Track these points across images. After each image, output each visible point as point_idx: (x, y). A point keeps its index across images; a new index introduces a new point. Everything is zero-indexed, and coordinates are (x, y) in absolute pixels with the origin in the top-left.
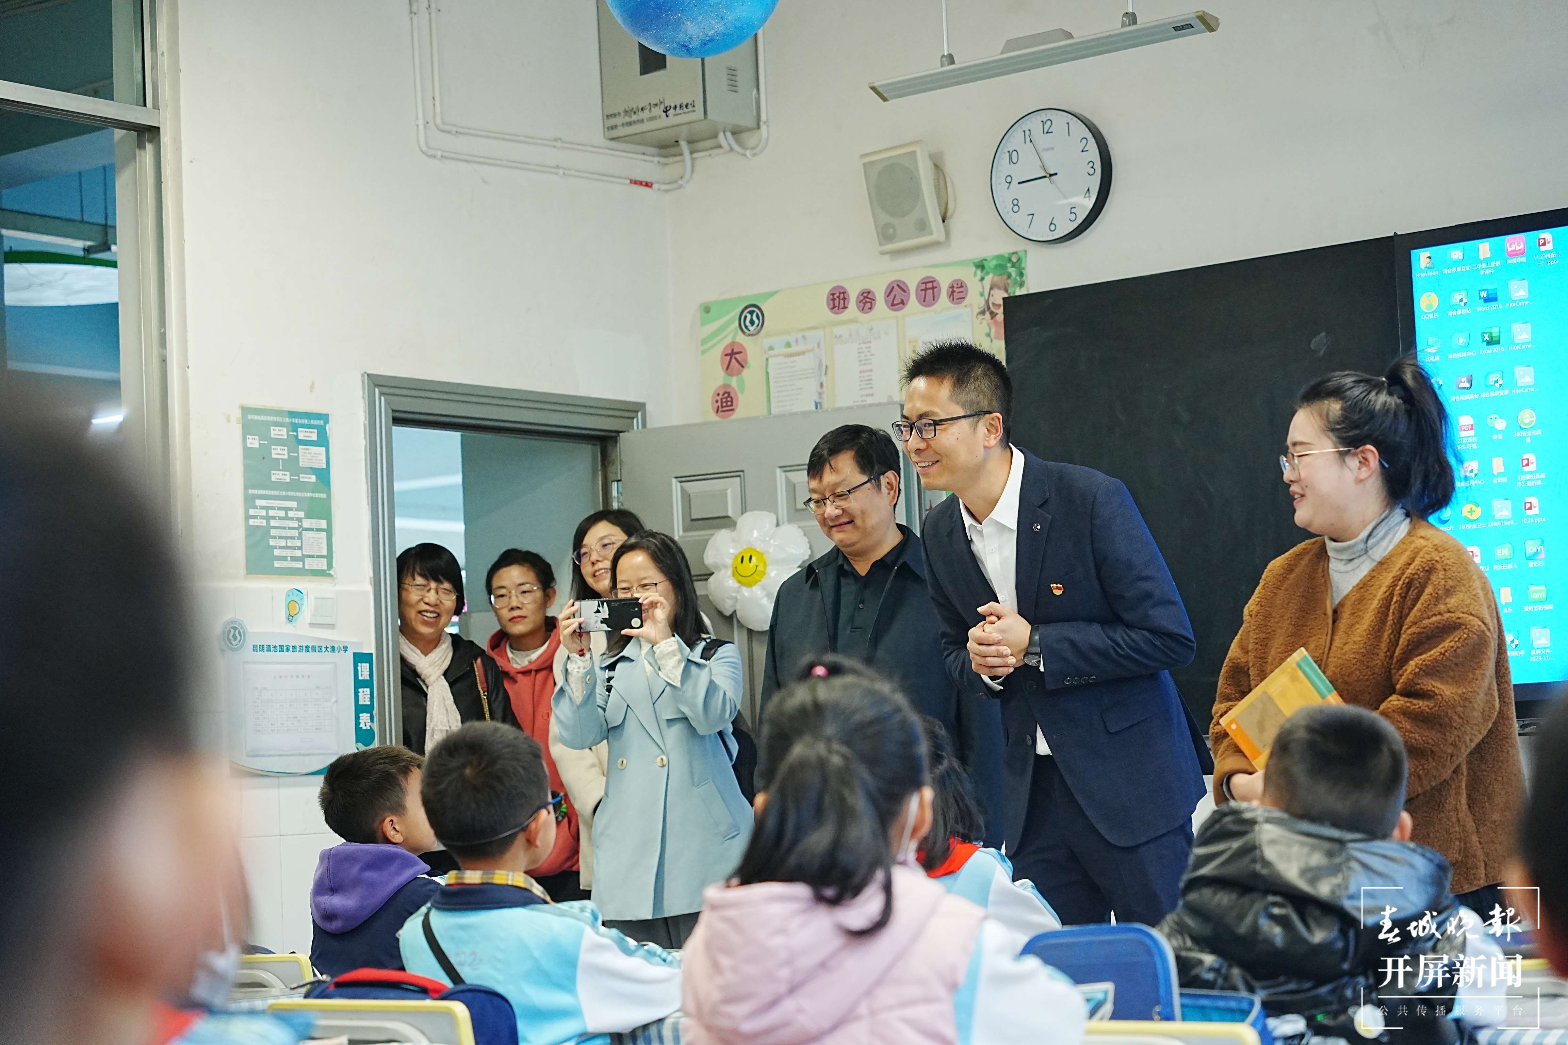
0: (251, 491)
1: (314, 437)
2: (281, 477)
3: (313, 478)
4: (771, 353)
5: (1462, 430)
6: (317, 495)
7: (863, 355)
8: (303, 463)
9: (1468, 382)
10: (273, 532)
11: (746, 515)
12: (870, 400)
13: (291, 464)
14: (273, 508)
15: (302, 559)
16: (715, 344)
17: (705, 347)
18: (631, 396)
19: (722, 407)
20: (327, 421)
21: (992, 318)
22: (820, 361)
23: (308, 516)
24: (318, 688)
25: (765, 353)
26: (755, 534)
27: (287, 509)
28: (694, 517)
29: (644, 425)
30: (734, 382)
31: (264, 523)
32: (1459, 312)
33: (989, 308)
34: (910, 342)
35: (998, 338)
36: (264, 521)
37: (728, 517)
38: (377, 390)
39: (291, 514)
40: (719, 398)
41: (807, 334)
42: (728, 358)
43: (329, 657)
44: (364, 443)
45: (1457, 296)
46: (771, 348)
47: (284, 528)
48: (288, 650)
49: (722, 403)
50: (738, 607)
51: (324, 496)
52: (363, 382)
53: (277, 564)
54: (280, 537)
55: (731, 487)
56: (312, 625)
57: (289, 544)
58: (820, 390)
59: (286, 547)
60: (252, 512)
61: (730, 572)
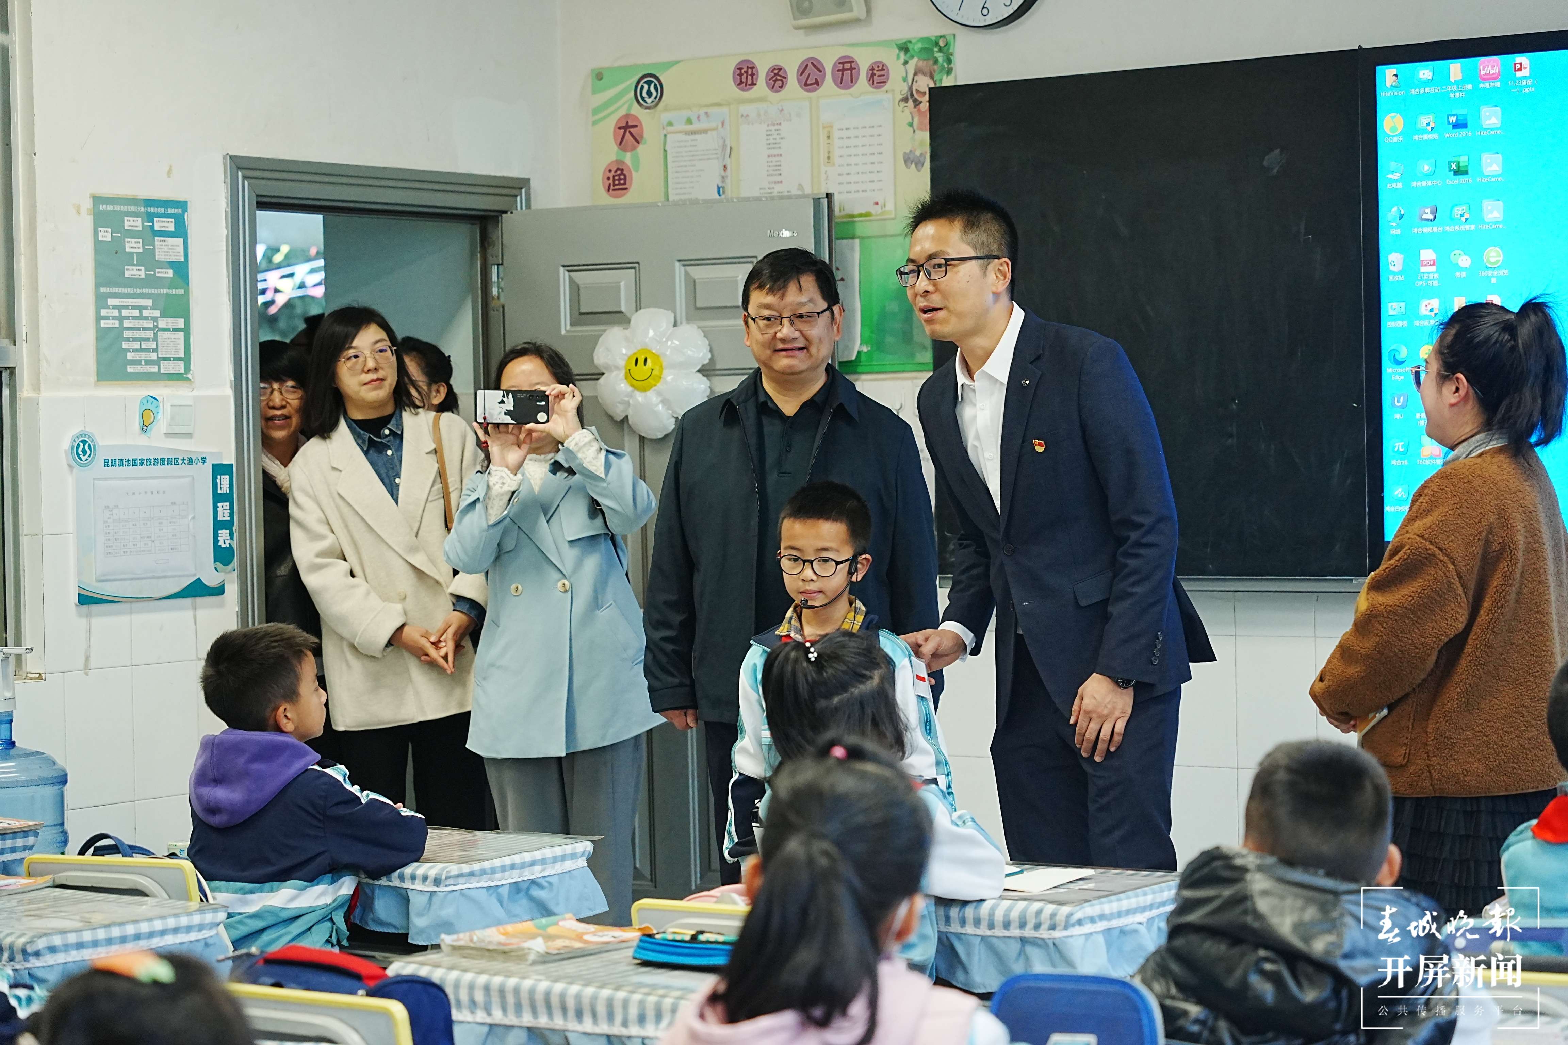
0: (102, 290)
1: (171, 227)
2: (135, 272)
3: (170, 273)
4: (670, 128)
5: (1422, 265)
6: (174, 291)
7: (771, 138)
8: (159, 256)
9: (1432, 213)
10: (126, 334)
11: (640, 312)
12: (778, 188)
13: (147, 259)
14: (126, 307)
15: (156, 363)
16: (609, 115)
17: (597, 117)
18: (515, 172)
19: (614, 185)
20: (185, 210)
21: (915, 107)
22: (725, 141)
23: (163, 316)
24: (174, 504)
25: (663, 128)
26: (651, 333)
27: (141, 308)
28: (583, 310)
29: (528, 206)
30: (628, 158)
31: (116, 324)
32: (1426, 137)
33: (912, 95)
34: (824, 127)
35: (921, 129)
36: (117, 322)
37: (621, 312)
38: (240, 174)
39: (146, 313)
40: (611, 175)
41: (709, 110)
42: (622, 131)
43: (186, 469)
44: (225, 232)
45: (1423, 120)
46: (670, 124)
47: (139, 329)
48: (142, 464)
49: (614, 180)
50: (630, 413)
51: (182, 292)
52: (225, 164)
53: (130, 369)
54: (134, 340)
55: (625, 280)
56: (167, 435)
57: (143, 347)
58: (723, 173)
59: (140, 350)
60: (103, 312)
61: (622, 374)
